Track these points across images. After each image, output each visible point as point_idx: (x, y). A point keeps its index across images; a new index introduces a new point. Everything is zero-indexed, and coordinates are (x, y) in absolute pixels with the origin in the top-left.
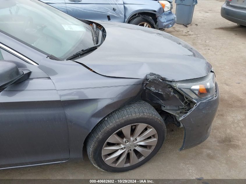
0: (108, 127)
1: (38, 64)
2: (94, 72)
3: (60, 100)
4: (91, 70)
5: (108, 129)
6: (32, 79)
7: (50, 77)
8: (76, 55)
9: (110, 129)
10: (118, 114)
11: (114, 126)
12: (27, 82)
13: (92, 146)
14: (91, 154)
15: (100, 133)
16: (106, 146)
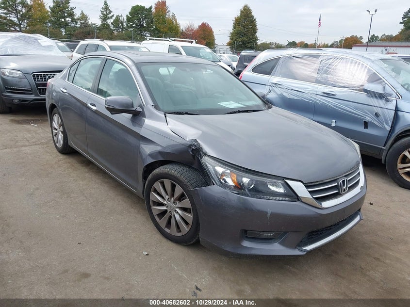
3: (140, 134)
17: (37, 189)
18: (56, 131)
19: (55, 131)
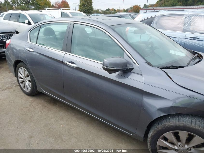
0: (168, 123)
1: (139, 65)
2: (172, 80)
3: (142, 90)
4: (171, 78)
5: (167, 125)
6: (133, 72)
7: (142, 75)
8: (166, 67)
9: (169, 126)
10: (180, 118)
11: (173, 125)
12: (129, 73)
13: (152, 132)
14: (150, 139)
15: (161, 125)
16: (162, 139)
17: (31, 137)
18: (22, 80)
19: (20, 79)
